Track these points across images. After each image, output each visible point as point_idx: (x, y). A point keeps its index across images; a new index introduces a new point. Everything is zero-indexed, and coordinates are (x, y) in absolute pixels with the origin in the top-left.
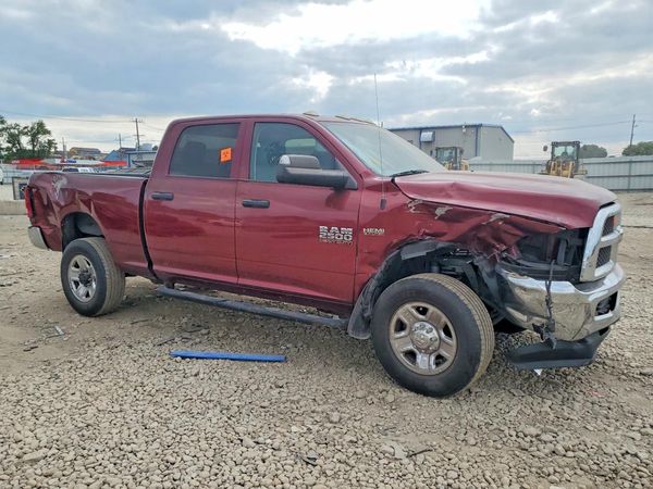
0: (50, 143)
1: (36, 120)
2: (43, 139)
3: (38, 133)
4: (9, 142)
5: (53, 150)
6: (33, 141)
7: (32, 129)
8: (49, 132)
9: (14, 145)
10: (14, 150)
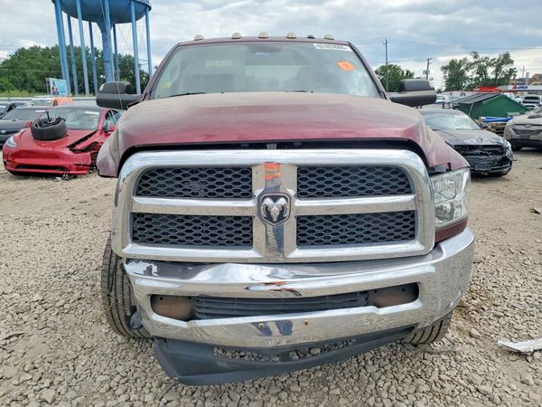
0: (512, 71)
1: (504, 52)
2: (506, 68)
3: (503, 63)
4: (478, 73)
5: (512, 78)
6: (497, 70)
7: (498, 60)
8: (512, 62)
9: (481, 75)
10: (481, 79)
